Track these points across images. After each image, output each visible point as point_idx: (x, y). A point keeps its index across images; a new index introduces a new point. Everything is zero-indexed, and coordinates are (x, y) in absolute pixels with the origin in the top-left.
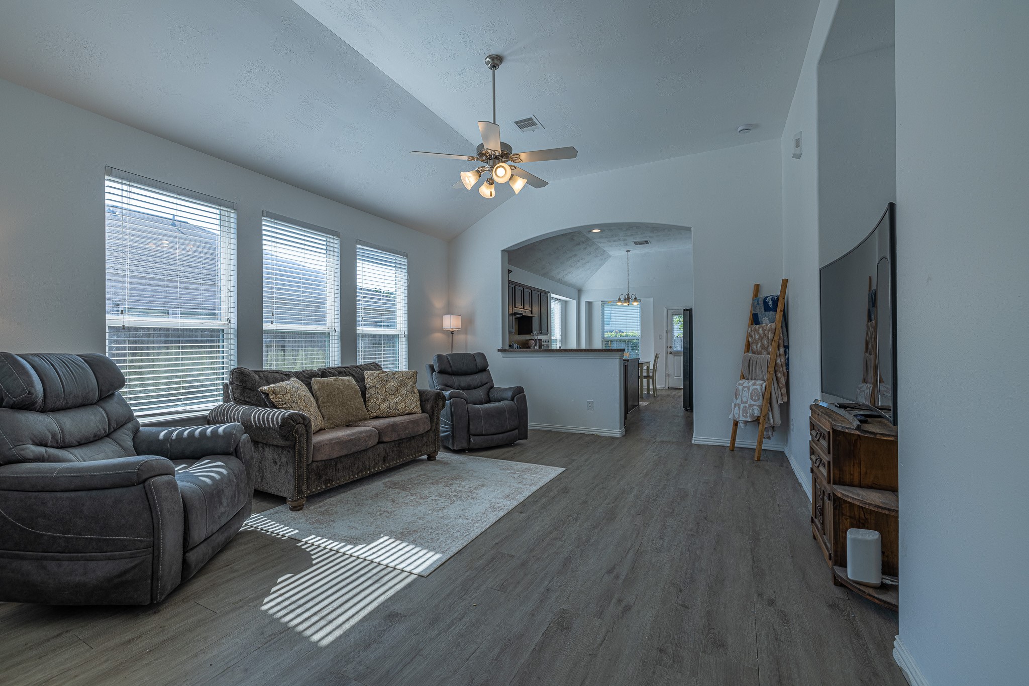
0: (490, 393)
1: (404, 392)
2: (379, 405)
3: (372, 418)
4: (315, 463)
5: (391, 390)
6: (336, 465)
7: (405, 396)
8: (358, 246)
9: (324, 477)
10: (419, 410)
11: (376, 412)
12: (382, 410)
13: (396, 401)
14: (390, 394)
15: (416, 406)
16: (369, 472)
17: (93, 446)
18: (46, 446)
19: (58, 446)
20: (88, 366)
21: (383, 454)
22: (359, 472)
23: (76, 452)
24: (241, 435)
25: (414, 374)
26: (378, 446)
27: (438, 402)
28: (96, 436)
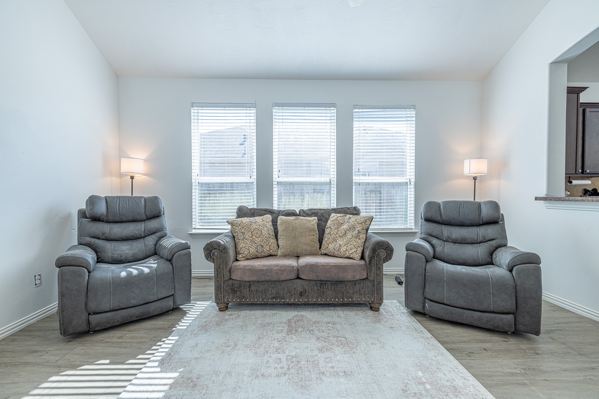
0: (494, 253)
1: (349, 236)
2: (328, 245)
3: (322, 255)
4: (231, 280)
5: (341, 232)
6: (250, 286)
7: (349, 241)
8: (354, 110)
9: (238, 293)
10: (358, 256)
11: (325, 250)
12: (329, 249)
13: (341, 243)
14: (339, 236)
15: (356, 251)
16: (283, 301)
17: (130, 242)
18: (99, 238)
19: (108, 240)
20: (143, 202)
21: (300, 289)
22: (273, 298)
23: (114, 244)
24: (179, 250)
25: (368, 220)
26: (296, 281)
27: (377, 252)
28: (133, 237)
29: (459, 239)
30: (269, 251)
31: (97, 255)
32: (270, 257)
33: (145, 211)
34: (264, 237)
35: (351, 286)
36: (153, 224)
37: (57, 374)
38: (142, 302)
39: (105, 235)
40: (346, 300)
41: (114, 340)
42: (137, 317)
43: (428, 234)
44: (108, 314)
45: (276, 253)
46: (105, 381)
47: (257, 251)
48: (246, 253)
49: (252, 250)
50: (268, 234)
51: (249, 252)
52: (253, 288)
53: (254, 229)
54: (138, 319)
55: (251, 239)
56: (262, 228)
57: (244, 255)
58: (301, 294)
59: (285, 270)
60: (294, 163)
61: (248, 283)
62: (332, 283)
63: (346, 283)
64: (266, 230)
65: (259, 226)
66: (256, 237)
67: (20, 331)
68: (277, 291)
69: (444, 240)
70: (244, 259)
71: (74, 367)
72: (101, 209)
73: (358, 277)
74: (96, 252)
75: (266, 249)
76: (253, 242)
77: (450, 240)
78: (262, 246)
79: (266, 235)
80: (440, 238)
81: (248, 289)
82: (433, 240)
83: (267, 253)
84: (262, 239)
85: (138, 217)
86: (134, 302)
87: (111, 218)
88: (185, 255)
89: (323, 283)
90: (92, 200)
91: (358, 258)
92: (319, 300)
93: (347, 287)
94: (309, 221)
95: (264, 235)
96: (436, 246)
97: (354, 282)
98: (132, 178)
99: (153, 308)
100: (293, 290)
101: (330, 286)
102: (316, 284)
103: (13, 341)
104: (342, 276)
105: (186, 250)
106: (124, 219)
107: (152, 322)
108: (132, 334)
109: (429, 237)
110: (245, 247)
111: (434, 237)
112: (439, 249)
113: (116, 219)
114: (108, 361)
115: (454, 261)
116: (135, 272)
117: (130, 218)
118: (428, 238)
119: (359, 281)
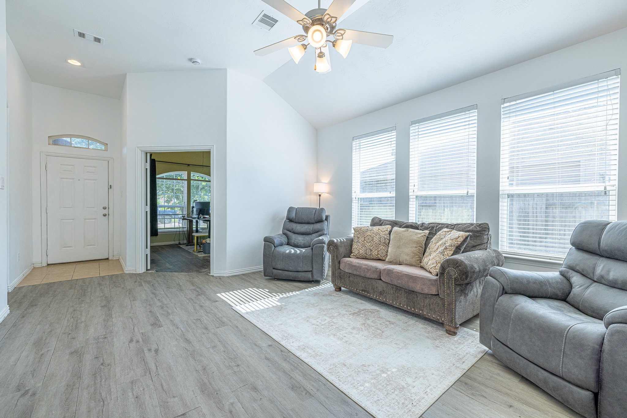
1: (438, 251)
2: (425, 258)
4: (340, 269)
6: (349, 277)
7: (436, 256)
8: (503, 106)
9: (343, 280)
10: (435, 271)
13: (431, 257)
14: (434, 251)
15: (435, 267)
16: (369, 295)
17: (304, 236)
18: (290, 231)
19: (294, 233)
20: (314, 211)
21: (380, 289)
22: (362, 290)
23: (296, 235)
24: (317, 243)
25: (460, 237)
26: (379, 280)
27: (447, 270)
28: (306, 233)
29: (620, 282)
30: (377, 255)
31: (288, 241)
32: (379, 261)
33: (314, 218)
34: (374, 243)
35: (422, 299)
36: (317, 226)
37: (252, 288)
38: (295, 270)
39: (293, 230)
40: (417, 311)
41: (279, 285)
42: (293, 278)
43: (570, 266)
44: (280, 271)
45: (384, 258)
46: (260, 296)
47: (366, 253)
48: (356, 253)
49: (361, 252)
50: (379, 241)
51: (359, 253)
52: (351, 279)
53: (367, 236)
54: (293, 279)
55: (363, 243)
56: (375, 235)
57: (355, 255)
58: (381, 293)
59: (370, 270)
60: (434, 176)
61: (348, 274)
62: (406, 290)
63: (418, 294)
64: (378, 238)
65: (372, 234)
66: (367, 242)
67: (259, 271)
68: (365, 286)
69: (595, 280)
70: (354, 257)
71: (258, 288)
72: (293, 215)
73: (426, 291)
74: (288, 239)
75: (375, 253)
76: (364, 245)
77: (603, 281)
78: (371, 250)
79: (376, 242)
80: (587, 276)
81: (348, 279)
82: (573, 277)
83: (375, 257)
84: (372, 244)
85: (310, 221)
86: (291, 268)
87: (297, 220)
88: (320, 247)
89: (398, 288)
90: (290, 209)
91: (435, 273)
92: (394, 303)
93: (418, 298)
94: (416, 234)
95: (375, 242)
96: (573, 285)
97: (426, 295)
98: (320, 196)
99: (301, 275)
100: (376, 288)
101: (403, 293)
102: (393, 288)
103: (254, 274)
104: (412, 286)
105: (321, 244)
106: (303, 221)
107: (300, 284)
108: (287, 286)
109: (571, 271)
110: (356, 248)
111: (579, 273)
112: (576, 290)
113: (300, 221)
114: (267, 291)
115: (593, 312)
116: (293, 251)
117: (306, 221)
118: (568, 272)
119: (430, 296)
